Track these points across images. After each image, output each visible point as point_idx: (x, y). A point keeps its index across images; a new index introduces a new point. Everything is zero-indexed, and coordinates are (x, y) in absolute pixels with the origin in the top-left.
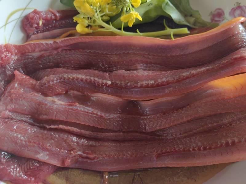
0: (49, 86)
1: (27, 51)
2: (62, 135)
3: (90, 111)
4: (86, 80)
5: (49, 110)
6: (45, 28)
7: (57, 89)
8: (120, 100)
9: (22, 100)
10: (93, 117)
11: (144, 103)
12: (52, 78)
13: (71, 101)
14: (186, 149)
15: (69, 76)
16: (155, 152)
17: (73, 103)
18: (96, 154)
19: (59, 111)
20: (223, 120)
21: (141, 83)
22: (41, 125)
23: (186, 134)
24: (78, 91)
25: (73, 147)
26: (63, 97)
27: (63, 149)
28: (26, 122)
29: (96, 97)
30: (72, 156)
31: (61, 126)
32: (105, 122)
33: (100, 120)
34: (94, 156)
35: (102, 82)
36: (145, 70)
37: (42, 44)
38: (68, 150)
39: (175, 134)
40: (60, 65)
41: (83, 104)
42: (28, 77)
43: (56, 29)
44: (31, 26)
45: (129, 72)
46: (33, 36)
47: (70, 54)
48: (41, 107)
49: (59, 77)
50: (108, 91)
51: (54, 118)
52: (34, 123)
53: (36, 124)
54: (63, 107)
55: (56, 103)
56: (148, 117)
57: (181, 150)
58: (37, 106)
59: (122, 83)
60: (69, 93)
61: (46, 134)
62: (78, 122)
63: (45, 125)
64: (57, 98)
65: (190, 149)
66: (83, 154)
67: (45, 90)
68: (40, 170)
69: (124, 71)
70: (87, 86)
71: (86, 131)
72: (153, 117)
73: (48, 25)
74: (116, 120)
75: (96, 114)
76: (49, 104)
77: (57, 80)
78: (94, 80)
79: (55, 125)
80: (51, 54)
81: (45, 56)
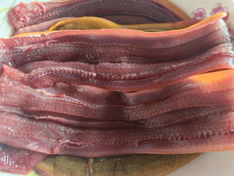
0: (37, 78)
1: (15, 45)
2: (50, 125)
3: (77, 103)
4: (73, 73)
5: (38, 102)
6: (32, 21)
7: (46, 82)
8: (105, 91)
9: (11, 93)
10: (79, 108)
11: (127, 95)
12: (40, 71)
13: (58, 93)
14: (165, 139)
15: (57, 69)
16: (137, 139)
17: (61, 94)
18: (83, 141)
19: (47, 103)
20: (200, 113)
21: (125, 76)
22: (31, 116)
23: (166, 125)
24: (65, 83)
25: (61, 136)
26: (51, 88)
27: (52, 138)
28: (16, 114)
29: (82, 88)
30: (60, 144)
31: (49, 117)
32: (91, 113)
33: (86, 111)
34: (81, 143)
35: (88, 74)
36: (128, 62)
37: (30, 37)
38: (56, 139)
39: (155, 123)
40: (48, 57)
41: (70, 95)
42: (16, 70)
43: (43, 22)
44: (18, 20)
45: (113, 64)
46: (21, 30)
47: (57, 47)
48: (31, 99)
49: (47, 70)
50: (94, 82)
51: (43, 109)
52: (24, 115)
53: (26, 116)
54: (51, 98)
55: (44, 95)
56: (132, 107)
57: (161, 138)
58: (27, 98)
59: (107, 75)
60: (57, 85)
61: (35, 125)
62: (65, 113)
63: (34, 116)
64: (46, 90)
65: (169, 138)
66: (70, 142)
67: (33, 83)
68: (30, 158)
69: (109, 63)
70: (74, 78)
71: (73, 121)
72: (136, 107)
73: (34, 18)
74: (101, 110)
75: (83, 105)
76: (38, 96)
77: (45, 73)
78: (81, 72)
79: (44, 116)
80: (39, 47)
81: (32, 49)
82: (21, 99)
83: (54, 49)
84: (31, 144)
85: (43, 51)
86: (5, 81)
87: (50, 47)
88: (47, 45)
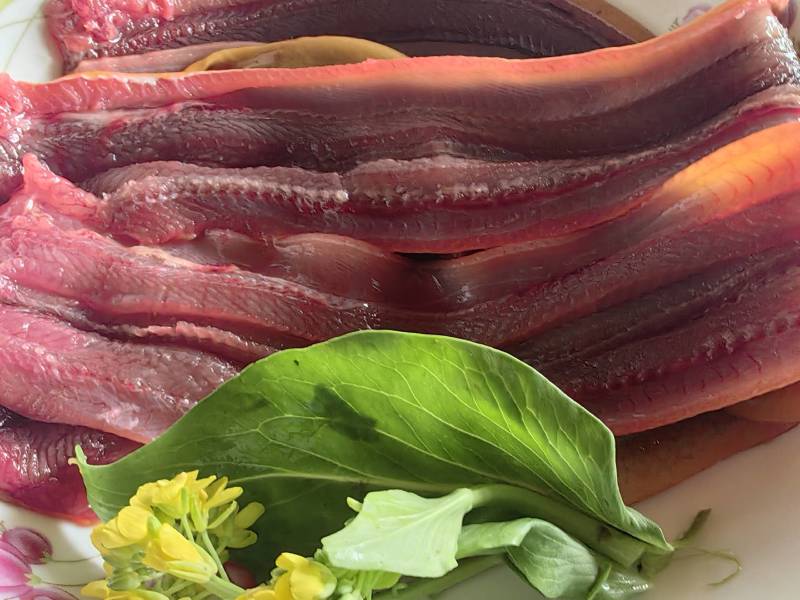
1: (66, 105)
2: (182, 355)
3: (279, 287)
4: (266, 195)
5: (143, 281)
6: (125, 44)
7: (171, 223)
9: (49, 248)
10: (288, 303)
12: (152, 185)
13: (214, 262)
17: (222, 265)
19: (175, 284)
21: (448, 190)
22: (116, 327)
24: (238, 230)
31: (183, 327)
35: (319, 197)
43: (163, 49)
45: (406, 162)
47: (212, 120)
48: (116, 270)
49: (175, 183)
50: (339, 226)
52: (89, 323)
58: (103, 269)
59: (385, 194)
60: (209, 235)
61: (128, 353)
67: (128, 226)
69: (392, 160)
70: (270, 215)
72: (485, 306)
75: (300, 295)
76: (142, 265)
77: (169, 193)
78: (293, 193)
80: (148, 118)
81: (126, 124)
82: (84, 271)
83: (200, 126)
84: (116, 411)
85: (163, 132)
86: (29, 213)
87: (185, 120)
88: (176, 113)
